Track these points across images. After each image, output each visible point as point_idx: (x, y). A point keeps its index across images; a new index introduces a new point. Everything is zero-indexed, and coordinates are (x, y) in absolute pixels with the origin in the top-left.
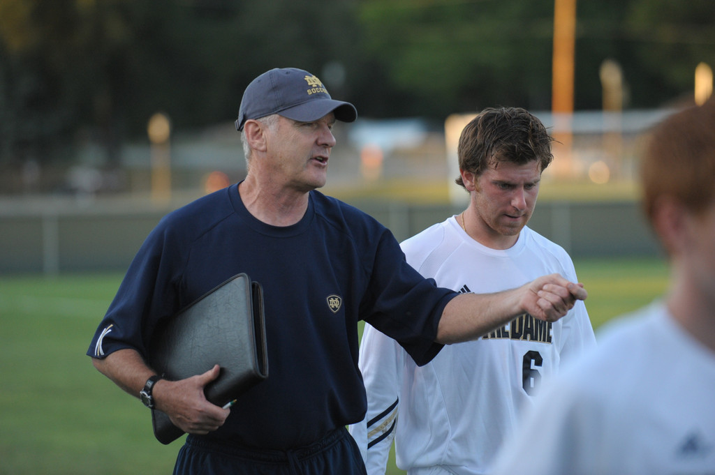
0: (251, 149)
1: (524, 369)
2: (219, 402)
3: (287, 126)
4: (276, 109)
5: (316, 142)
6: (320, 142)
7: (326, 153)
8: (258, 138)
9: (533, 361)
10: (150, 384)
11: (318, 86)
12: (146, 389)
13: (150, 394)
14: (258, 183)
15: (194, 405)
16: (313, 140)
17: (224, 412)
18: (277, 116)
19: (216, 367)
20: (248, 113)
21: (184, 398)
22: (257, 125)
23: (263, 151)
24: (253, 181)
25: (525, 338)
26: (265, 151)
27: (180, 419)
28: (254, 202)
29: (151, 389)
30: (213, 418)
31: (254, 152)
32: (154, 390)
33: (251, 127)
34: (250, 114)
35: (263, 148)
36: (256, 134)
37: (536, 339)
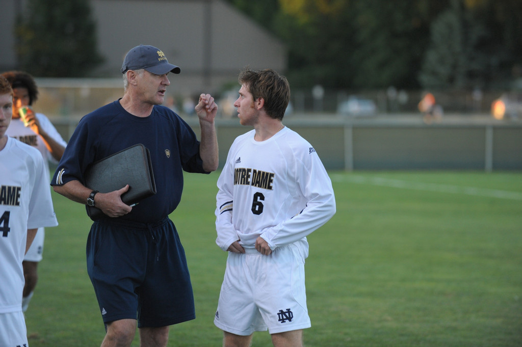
0: (129, 83)
1: (254, 200)
2: (129, 203)
3: (147, 74)
4: (143, 66)
5: (161, 83)
6: (163, 83)
7: (165, 89)
8: (133, 79)
9: (259, 198)
10: (92, 195)
11: (163, 57)
12: (91, 197)
13: (93, 199)
14: (131, 99)
15: (117, 204)
16: (160, 82)
17: (130, 208)
18: (143, 70)
19: (127, 186)
20: (129, 66)
21: (112, 201)
22: (133, 73)
23: (135, 85)
24: (129, 98)
25: (256, 186)
26: (137, 85)
27: (108, 211)
28: (129, 108)
29: (93, 197)
30: (125, 210)
31: (130, 85)
32: (95, 197)
33: (130, 74)
34: (130, 67)
35: (135, 84)
36: (133, 77)
37: (261, 187)
